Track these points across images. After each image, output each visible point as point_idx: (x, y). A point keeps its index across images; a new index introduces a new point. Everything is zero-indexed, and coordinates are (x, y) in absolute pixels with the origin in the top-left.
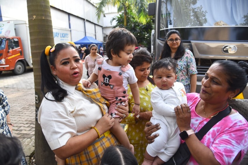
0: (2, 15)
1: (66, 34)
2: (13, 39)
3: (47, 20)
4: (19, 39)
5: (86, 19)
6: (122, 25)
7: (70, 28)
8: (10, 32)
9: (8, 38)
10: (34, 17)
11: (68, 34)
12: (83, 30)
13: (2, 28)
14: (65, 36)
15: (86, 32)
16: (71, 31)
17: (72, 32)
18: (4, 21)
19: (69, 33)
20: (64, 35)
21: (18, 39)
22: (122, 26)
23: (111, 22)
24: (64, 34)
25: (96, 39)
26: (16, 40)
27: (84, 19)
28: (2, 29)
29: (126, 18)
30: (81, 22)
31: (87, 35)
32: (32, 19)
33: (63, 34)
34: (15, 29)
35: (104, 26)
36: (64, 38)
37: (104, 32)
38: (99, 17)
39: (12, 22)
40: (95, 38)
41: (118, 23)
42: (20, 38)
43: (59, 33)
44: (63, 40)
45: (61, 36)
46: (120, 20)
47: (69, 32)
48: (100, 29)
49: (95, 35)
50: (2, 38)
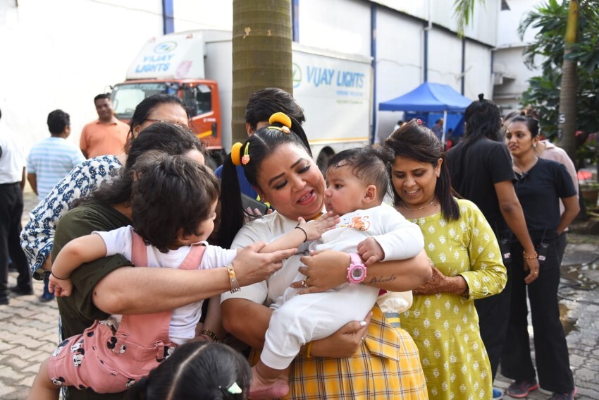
0: (175, 16)
1: (358, 75)
2: (196, 85)
3: (280, 38)
4: (213, 87)
5: (431, 21)
6: (560, 39)
7: (373, 53)
8: (189, 64)
9: (184, 84)
10: (248, 30)
11: (362, 75)
12: (418, 61)
13: (171, 53)
14: (352, 80)
15: (430, 66)
16: (373, 64)
17: (379, 67)
18: (178, 33)
19: (367, 70)
20: (348, 78)
21: (210, 88)
22: (556, 43)
23: (521, 30)
24: (351, 74)
25: (463, 93)
26: (205, 90)
27: (424, 23)
28: (170, 57)
29: (577, 13)
30: (414, 31)
31: (431, 79)
32: (242, 37)
33: (348, 73)
34: (205, 57)
35: (499, 44)
36: (349, 89)
37: (499, 67)
38: (466, 14)
39: (199, 38)
40: (459, 90)
41: (542, 32)
42: (216, 85)
43: (333, 71)
44: (346, 93)
45: (341, 81)
46: (552, 22)
47: (369, 68)
48: (484, 55)
49: (463, 79)
50: (169, 84)
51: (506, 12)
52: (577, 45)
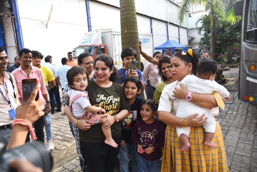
0: (92, 26)
1: (148, 39)
2: (100, 46)
3: (135, 32)
4: (105, 46)
5: (168, 21)
6: (209, 26)
7: (152, 32)
8: (98, 40)
9: (96, 46)
10: (126, 31)
11: (150, 39)
12: (166, 34)
13: (92, 37)
14: (147, 41)
15: (169, 35)
16: (152, 35)
18: (93, 31)
19: (151, 38)
20: (145, 40)
21: (104, 47)
22: (208, 27)
23: (196, 24)
25: (180, 43)
26: (103, 47)
27: (167, 22)
28: (91, 38)
29: (213, 18)
30: (163, 25)
31: (170, 39)
32: (124, 33)
33: (145, 39)
34: (102, 37)
35: (189, 28)
37: (190, 34)
38: (182, 20)
39: (100, 32)
40: (178, 42)
41: (203, 24)
42: (106, 46)
43: (141, 39)
44: (145, 45)
45: (143, 42)
46: (206, 21)
47: (151, 37)
48: (185, 31)
49: (179, 38)
50: (92, 46)
51: (190, 18)
52: (214, 28)
